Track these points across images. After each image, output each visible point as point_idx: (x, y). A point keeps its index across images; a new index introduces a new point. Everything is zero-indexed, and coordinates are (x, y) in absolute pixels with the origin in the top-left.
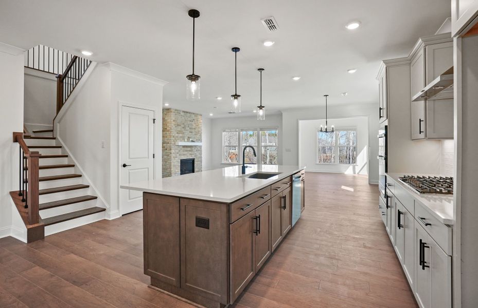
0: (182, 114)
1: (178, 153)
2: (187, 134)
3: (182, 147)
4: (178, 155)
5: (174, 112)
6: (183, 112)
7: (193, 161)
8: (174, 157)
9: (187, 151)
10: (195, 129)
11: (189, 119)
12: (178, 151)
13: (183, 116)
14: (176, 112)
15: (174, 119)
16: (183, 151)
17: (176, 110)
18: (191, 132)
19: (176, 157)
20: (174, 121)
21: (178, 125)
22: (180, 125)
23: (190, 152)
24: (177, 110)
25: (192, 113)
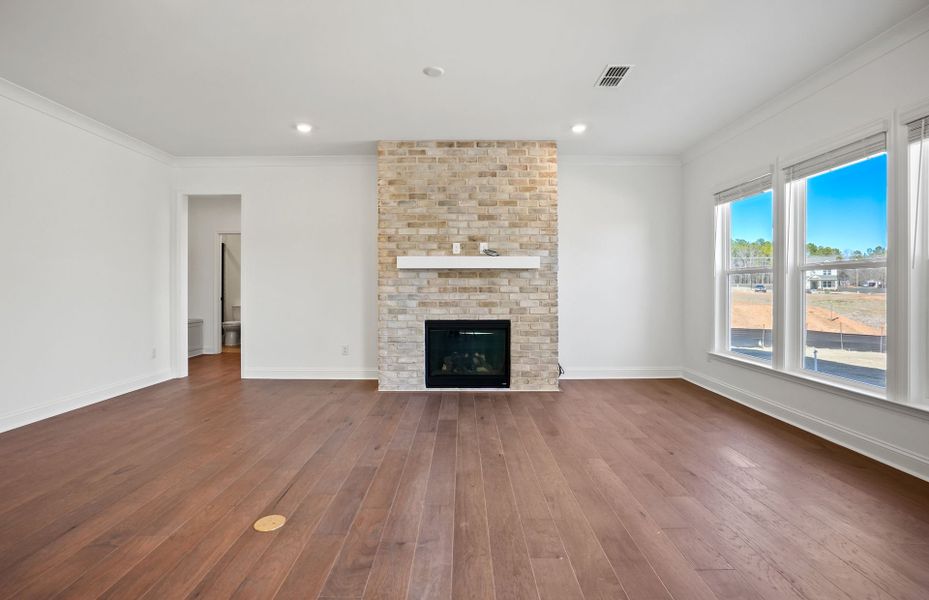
0: (439, 153)
1: (411, 297)
2: (462, 225)
3: (436, 275)
4: (413, 304)
5: (392, 153)
6: (440, 144)
7: (504, 327)
8: (391, 311)
9: (464, 290)
10: (510, 203)
11: (476, 167)
12: (413, 290)
13: (442, 161)
14: (405, 149)
15: (391, 175)
16: (444, 290)
17: (402, 144)
18: (490, 217)
19: (404, 312)
20: (391, 183)
21: (412, 197)
22: (423, 196)
23: (483, 297)
24: (410, 144)
25: (490, 144)
